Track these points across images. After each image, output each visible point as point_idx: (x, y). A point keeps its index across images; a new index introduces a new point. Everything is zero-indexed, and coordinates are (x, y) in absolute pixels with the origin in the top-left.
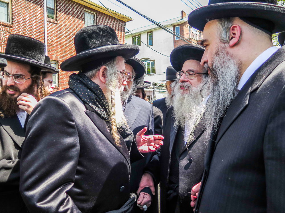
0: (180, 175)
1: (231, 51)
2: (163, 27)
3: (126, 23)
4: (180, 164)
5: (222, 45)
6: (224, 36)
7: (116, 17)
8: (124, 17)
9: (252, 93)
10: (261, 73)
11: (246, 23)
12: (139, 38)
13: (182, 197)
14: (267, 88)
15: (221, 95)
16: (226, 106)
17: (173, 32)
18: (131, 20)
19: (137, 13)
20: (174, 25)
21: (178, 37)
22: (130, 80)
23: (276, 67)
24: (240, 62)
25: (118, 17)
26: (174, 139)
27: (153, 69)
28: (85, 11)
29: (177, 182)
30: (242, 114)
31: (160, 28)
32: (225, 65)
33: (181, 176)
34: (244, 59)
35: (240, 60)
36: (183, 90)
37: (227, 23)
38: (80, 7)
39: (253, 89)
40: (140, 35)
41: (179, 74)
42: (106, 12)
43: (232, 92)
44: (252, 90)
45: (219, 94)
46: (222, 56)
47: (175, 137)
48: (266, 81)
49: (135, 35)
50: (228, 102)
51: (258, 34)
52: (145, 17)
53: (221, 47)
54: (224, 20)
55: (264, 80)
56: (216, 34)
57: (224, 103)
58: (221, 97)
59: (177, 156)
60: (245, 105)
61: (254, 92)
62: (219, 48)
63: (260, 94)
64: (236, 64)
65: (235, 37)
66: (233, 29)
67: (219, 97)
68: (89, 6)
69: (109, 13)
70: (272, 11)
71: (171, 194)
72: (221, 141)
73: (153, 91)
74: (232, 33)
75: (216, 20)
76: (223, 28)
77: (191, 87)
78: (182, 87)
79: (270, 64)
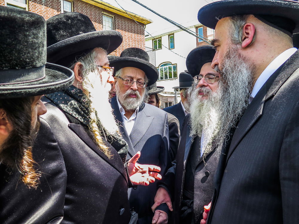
0: (195, 190)
1: (244, 53)
2: (185, 29)
3: (145, 25)
4: (195, 178)
5: (234, 46)
6: (236, 36)
7: (135, 20)
8: (144, 19)
9: (266, 101)
10: (277, 79)
11: (262, 22)
12: (160, 41)
13: (197, 214)
14: (283, 95)
15: (231, 103)
16: (237, 116)
17: (195, 34)
18: (151, 23)
19: (157, 14)
20: (197, 26)
21: (200, 39)
22: (142, 87)
23: (295, 71)
24: (254, 65)
25: (137, 19)
26: (189, 149)
27: (175, 74)
28: (103, 14)
29: (193, 198)
30: (255, 126)
31: (182, 30)
32: (237, 69)
33: (197, 191)
34: (258, 62)
35: (253, 64)
36: (201, 96)
37: (240, 21)
38: (98, 10)
39: (268, 97)
40: (161, 38)
41: (196, 78)
42: (124, 15)
43: (243, 100)
44: (266, 98)
45: (229, 102)
46: (234, 59)
47: (190, 147)
48: (282, 87)
49: (155, 38)
50: (239, 111)
51: (275, 34)
52: (166, 19)
53: (232, 48)
54: (237, 17)
55: (280, 87)
56: (228, 34)
57: (234, 112)
58: (231, 105)
59: (193, 169)
60: (259, 115)
61: (269, 101)
62: (231, 49)
63: (275, 103)
64: (249, 68)
65: (248, 37)
66: (246, 28)
67: (229, 104)
68: (107, 8)
69: (128, 16)
70: (291, 9)
71: (185, 210)
72: (233, 156)
73: (175, 96)
74: (246, 32)
75: (228, 18)
76: (235, 26)
77: (211, 92)
78: (200, 93)
79: (288, 68)
